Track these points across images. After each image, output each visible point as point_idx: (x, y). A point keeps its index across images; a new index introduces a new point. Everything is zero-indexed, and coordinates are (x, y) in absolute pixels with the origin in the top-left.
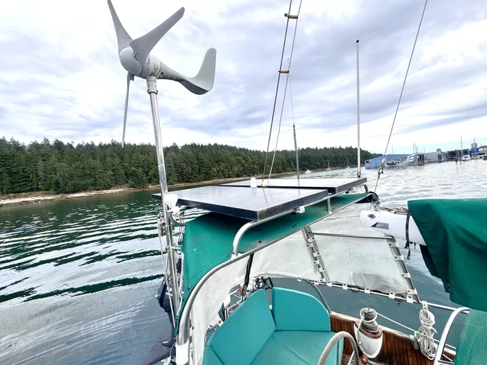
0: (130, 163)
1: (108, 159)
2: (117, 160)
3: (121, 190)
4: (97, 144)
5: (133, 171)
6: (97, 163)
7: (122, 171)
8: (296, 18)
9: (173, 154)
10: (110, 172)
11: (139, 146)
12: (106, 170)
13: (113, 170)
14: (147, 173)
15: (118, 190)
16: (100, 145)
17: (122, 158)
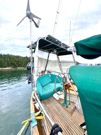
0: (13, 61)
1: (6, 59)
2: (9, 59)
3: (10, 68)
4: (3, 54)
5: (14, 63)
6: (3, 60)
7: (10, 63)
8: (59, 13)
9: (26, 59)
10: (6, 63)
11: (16, 56)
12: (5, 62)
13: (7, 62)
14: (18, 64)
15: (9, 68)
16: (4, 55)
17: (10, 59)
